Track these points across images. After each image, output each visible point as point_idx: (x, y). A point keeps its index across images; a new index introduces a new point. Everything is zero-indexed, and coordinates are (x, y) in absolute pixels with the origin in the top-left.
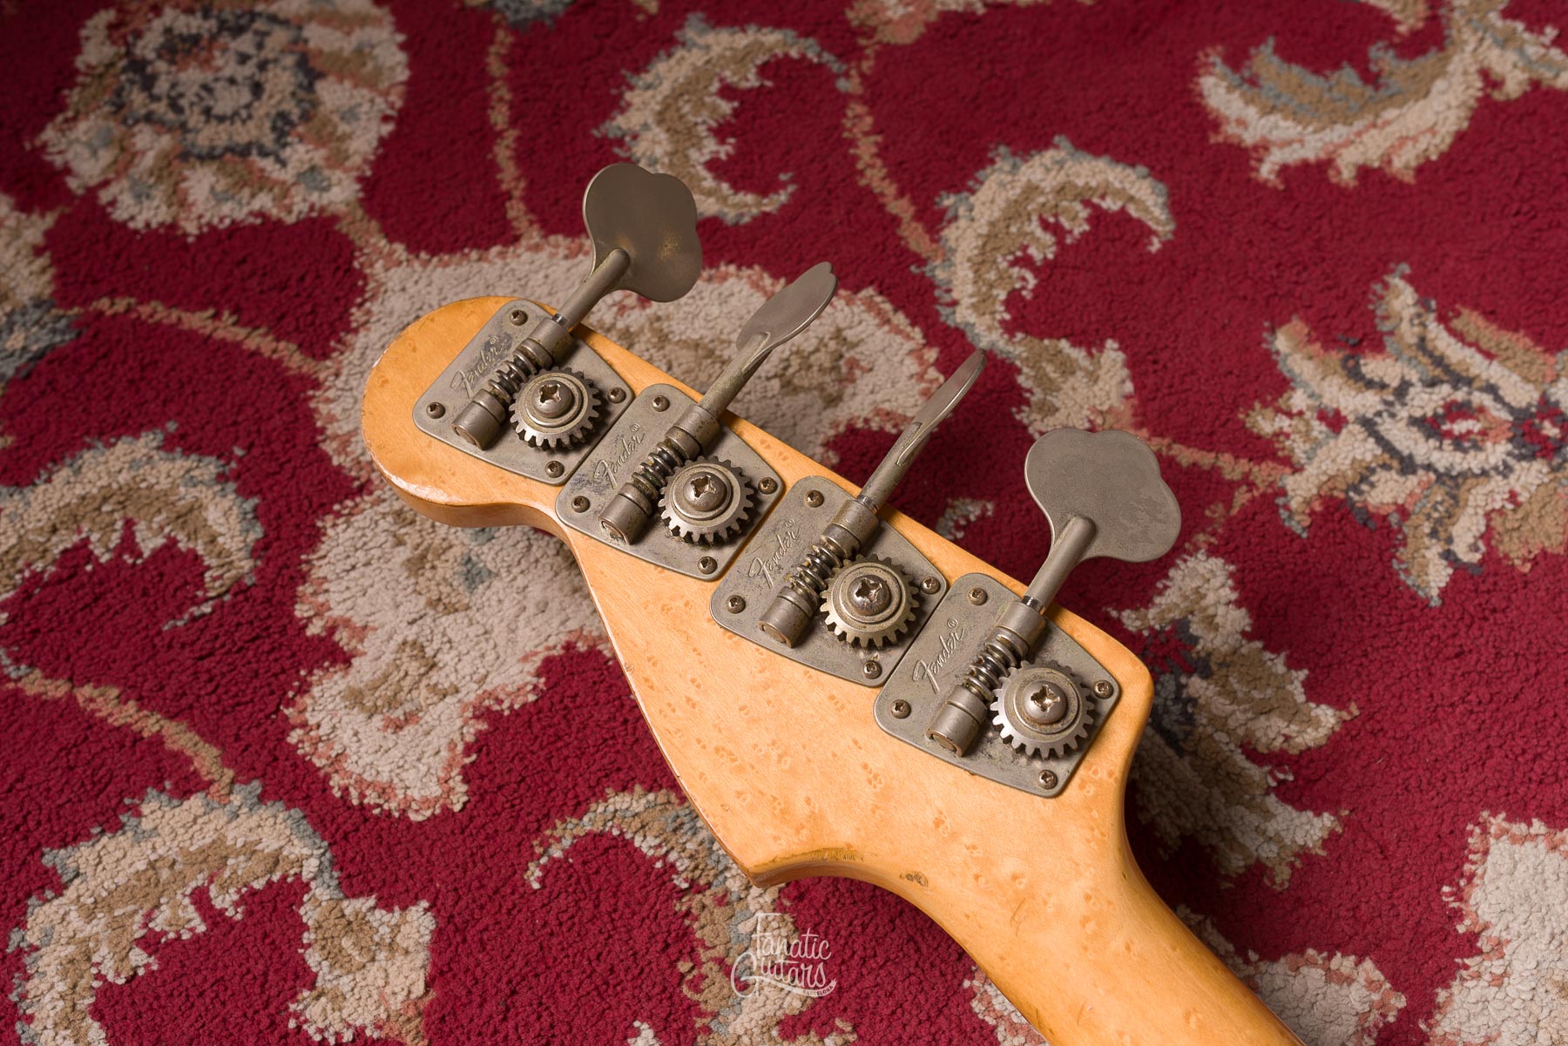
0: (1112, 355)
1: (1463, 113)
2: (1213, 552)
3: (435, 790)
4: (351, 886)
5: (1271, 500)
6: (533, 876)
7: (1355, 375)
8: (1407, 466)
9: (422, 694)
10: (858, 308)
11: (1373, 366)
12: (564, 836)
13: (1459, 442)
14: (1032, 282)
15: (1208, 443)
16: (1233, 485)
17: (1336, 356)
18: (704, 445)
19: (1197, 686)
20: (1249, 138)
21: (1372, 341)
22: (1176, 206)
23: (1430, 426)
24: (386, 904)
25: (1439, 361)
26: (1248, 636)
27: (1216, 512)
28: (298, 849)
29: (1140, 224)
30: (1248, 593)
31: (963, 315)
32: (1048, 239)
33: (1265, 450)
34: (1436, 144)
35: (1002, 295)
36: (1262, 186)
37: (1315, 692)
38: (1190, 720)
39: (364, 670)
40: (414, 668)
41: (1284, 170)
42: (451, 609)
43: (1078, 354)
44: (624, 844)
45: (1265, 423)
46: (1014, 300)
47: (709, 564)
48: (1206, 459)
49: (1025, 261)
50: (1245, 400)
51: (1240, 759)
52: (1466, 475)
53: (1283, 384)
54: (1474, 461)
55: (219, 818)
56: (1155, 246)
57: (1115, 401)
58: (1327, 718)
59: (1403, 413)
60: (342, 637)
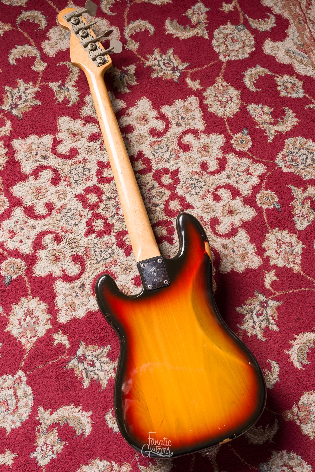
0: (138, 44)
1: (192, 36)
2: (135, 65)
3: (52, 55)
4: (41, 59)
5: (144, 63)
6: (57, 65)
7: (161, 56)
8: (159, 66)
9: (55, 46)
10: (116, 29)
11: (163, 56)
12: (62, 63)
13: (166, 66)
14: (135, 33)
15: (142, 56)
16: (141, 61)
17: (160, 53)
18: (86, 28)
19: (126, 76)
20: (167, 29)
21: (165, 53)
22: (155, 33)
23: (164, 64)
24: (43, 62)
25: (170, 58)
26: (133, 74)
27: (138, 62)
28: (38, 54)
29: (150, 33)
30: (136, 71)
31: (126, 34)
32: (139, 30)
33: (146, 59)
34: (186, 37)
35: (131, 33)
36: (165, 34)
37: (136, 81)
38: (123, 78)
39: (50, 42)
40: (55, 44)
41: (168, 34)
42: (61, 40)
43: (134, 42)
44: (66, 66)
45: (148, 56)
46: (132, 35)
47: (81, 39)
48: (140, 57)
49: (135, 31)
50: (148, 53)
51: (125, 83)
52: (164, 69)
53: (153, 54)
54: (166, 69)
55: (32, 49)
56: (150, 35)
57: (135, 48)
58: (136, 83)
59: (163, 61)
60: (50, 38)
